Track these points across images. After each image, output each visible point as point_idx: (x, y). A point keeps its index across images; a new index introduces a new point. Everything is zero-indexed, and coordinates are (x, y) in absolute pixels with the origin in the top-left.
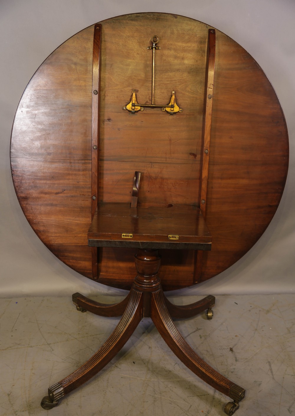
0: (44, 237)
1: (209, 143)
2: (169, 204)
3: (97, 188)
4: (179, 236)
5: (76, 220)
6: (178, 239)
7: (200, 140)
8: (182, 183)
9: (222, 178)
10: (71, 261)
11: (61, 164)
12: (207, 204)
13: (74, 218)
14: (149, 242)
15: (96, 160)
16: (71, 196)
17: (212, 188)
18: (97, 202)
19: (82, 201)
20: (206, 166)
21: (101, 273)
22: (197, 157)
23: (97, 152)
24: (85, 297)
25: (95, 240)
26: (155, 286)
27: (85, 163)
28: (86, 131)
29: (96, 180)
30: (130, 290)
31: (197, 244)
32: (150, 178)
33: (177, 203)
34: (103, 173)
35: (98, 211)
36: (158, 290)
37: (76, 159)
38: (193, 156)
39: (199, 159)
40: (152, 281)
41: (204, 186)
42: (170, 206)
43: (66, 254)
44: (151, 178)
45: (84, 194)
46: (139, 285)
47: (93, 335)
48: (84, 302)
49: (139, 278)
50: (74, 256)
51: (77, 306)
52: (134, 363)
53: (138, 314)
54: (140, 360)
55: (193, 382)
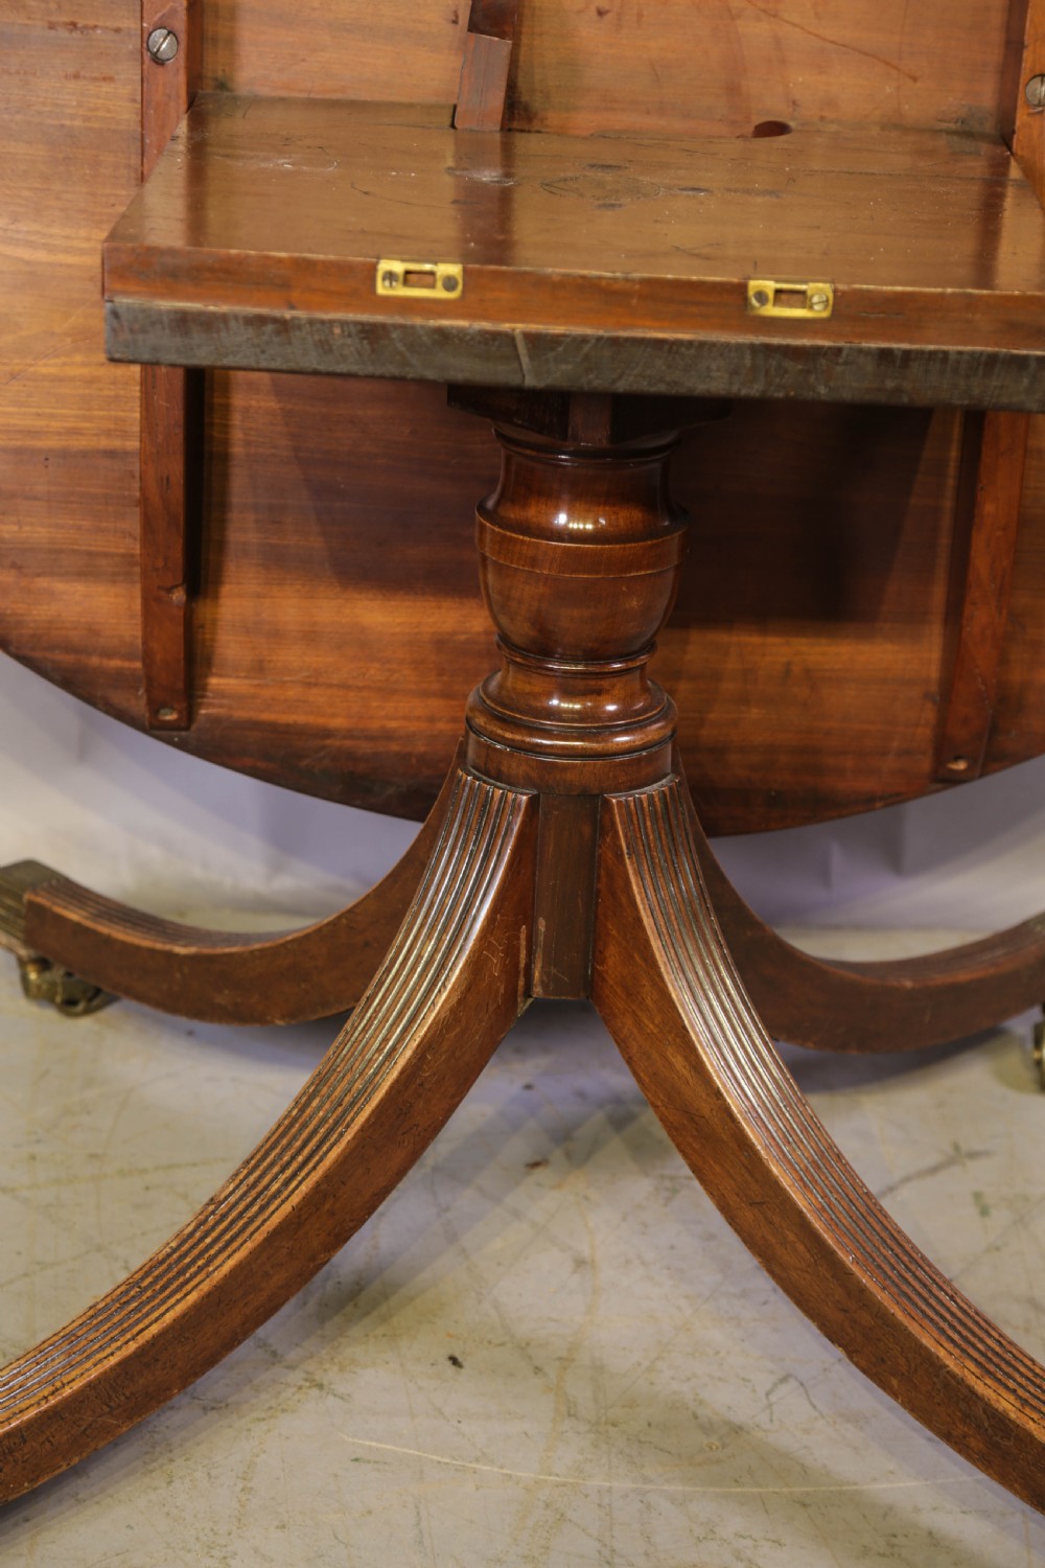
18: (182, 79)
19: (67, 77)
21: (214, 681)
26: (630, 749)
36: (657, 780)
46: (508, 735)
47: (144, 1171)
48: (78, 925)
49: (509, 684)
50: (6, 536)
51: (22, 963)
52: (454, 1361)
53: (496, 963)
54: (502, 1345)
55: (917, 1510)
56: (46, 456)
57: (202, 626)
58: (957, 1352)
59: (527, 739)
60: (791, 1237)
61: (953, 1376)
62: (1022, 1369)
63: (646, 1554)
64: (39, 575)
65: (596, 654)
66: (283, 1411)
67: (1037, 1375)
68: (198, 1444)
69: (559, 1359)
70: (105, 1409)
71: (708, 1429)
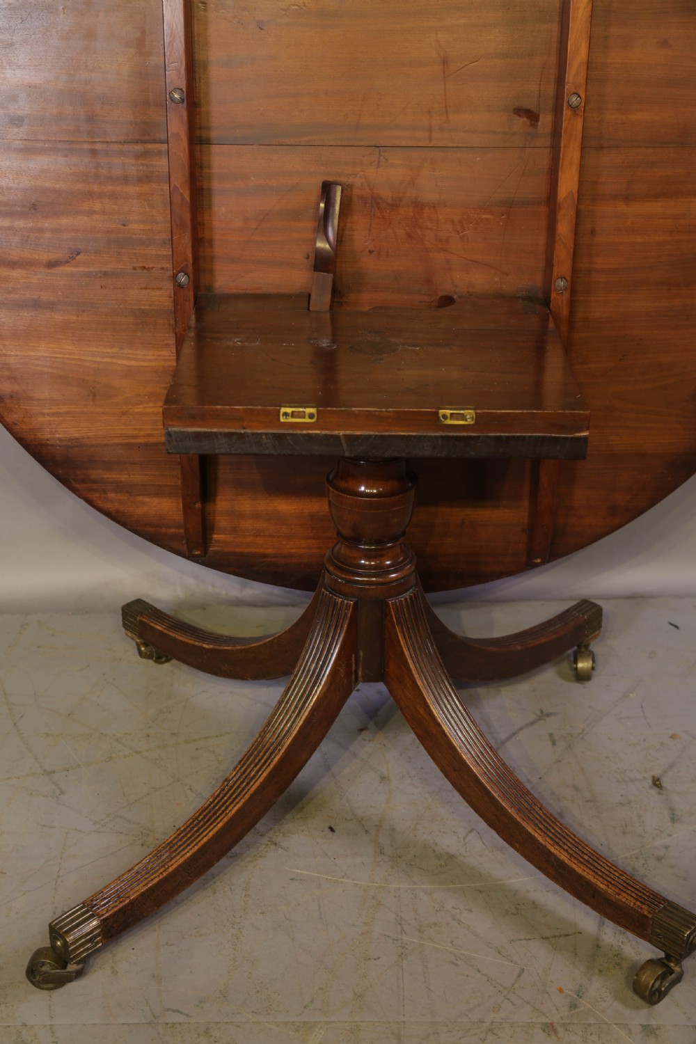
0: (15, 416)
1: (585, 67)
2: (441, 294)
3: (190, 245)
4: (476, 413)
5: (122, 358)
6: (472, 423)
7: (553, 59)
8: (487, 220)
9: (628, 198)
10: (111, 495)
11: (61, 160)
12: (573, 292)
13: (114, 350)
14: (372, 433)
15: (184, 143)
16: (100, 272)
17: (593, 233)
18: (191, 293)
19: (142, 289)
20: (571, 155)
21: (215, 536)
22: (539, 123)
23: (185, 114)
24: (164, 614)
25: (188, 433)
26: (396, 580)
27: (144, 155)
28: (144, 32)
29: (187, 216)
30: (314, 591)
31: (539, 436)
32: (374, 202)
33: (468, 292)
34: (210, 191)
35: (196, 327)
36: (409, 590)
37: (114, 139)
38: (525, 119)
39: (548, 129)
40: (388, 563)
41: (564, 228)
42: (447, 301)
43: (95, 474)
44: (377, 204)
45: (147, 266)
46: (344, 576)
47: (195, 740)
48: (161, 631)
49: (342, 551)
50: (123, 480)
51: (137, 644)
52: (332, 829)
53: (342, 671)
54: (351, 820)
55: (528, 891)
56: (139, 446)
57: (209, 514)
58: (542, 834)
59: (352, 578)
60: (472, 785)
61: (542, 845)
62: (570, 840)
63: (416, 919)
64: (138, 495)
65: (378, 542)
66: (260, 856)
67: (576, 842)
68: (225, 874)
69: (376, 826)
70: (187, 874)
71: (439, 857)
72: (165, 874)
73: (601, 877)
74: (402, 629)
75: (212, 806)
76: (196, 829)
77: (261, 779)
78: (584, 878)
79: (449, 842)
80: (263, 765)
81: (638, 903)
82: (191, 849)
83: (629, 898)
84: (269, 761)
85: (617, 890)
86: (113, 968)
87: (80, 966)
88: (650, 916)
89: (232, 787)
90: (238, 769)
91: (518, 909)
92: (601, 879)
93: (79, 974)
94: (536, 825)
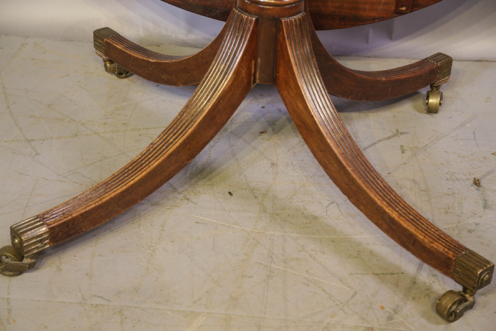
26: (289, 3)
30: (226, 21)
36: (298, 13)
48: (121, 50)
51: (104, 61)
53: (244, 72)
54: (246, 189)
55: (368, 244)
60: (333, 162)
63: (283, 255)
66: (176, 207)
69: (263, 194)
70: (117, 206)
71: (306, 217)
72: (100, 203)
73: (421, 230)
74: (291, 42)
75: (140, 160)
76: (126, 175)
77: (177, 145)
78: (408, 230)
79: (314, 209)
80: (179, 135)
81: (446, 250)
82: (121, 188)
83: (440, 246)
84: (184, 132)
85: (431, 240)
86: (58, 267)
87: (33, 261)
88: (454, 259)
89: (155, 149)
90: (161, 137)
91: (359, 255)
92: (420, 232)
93: (31, 267)
94: (377, 193)
